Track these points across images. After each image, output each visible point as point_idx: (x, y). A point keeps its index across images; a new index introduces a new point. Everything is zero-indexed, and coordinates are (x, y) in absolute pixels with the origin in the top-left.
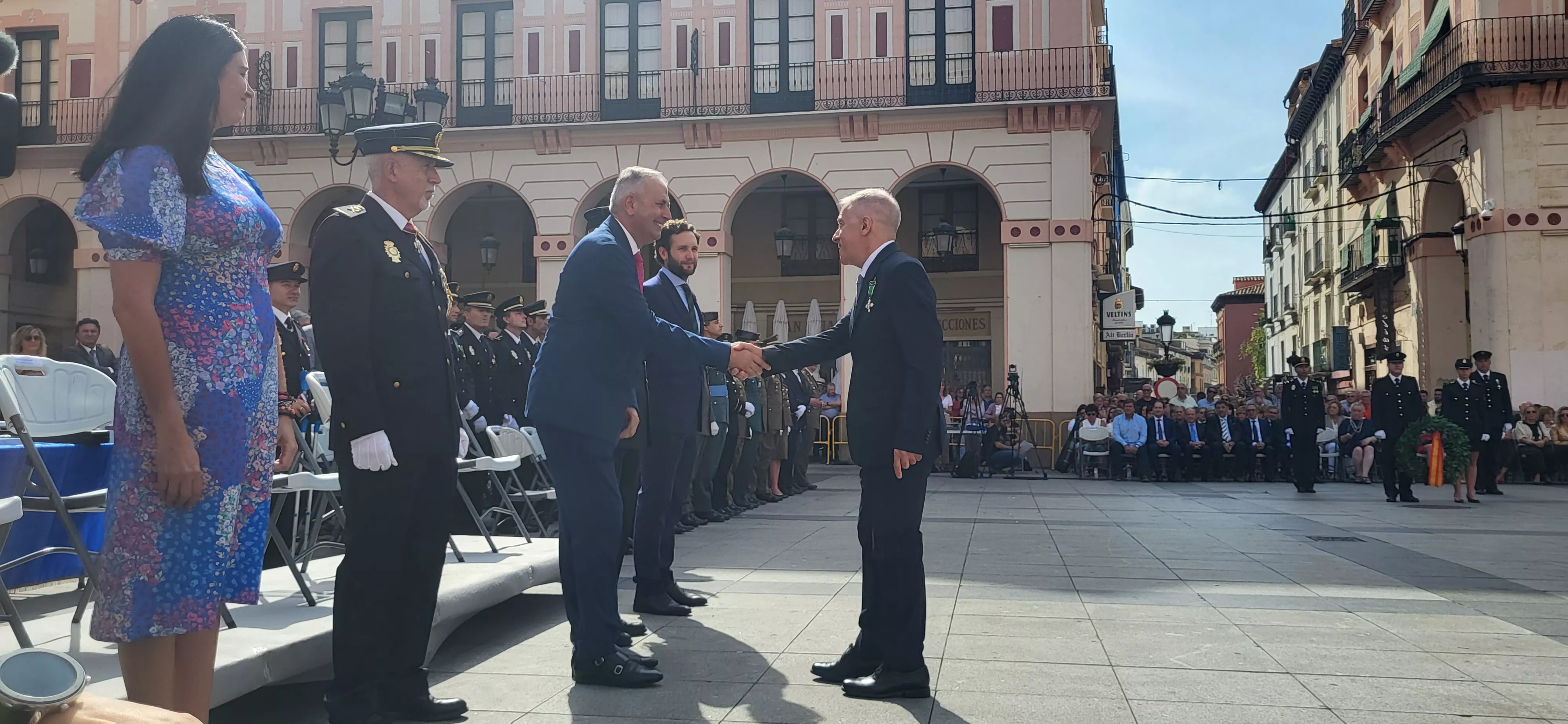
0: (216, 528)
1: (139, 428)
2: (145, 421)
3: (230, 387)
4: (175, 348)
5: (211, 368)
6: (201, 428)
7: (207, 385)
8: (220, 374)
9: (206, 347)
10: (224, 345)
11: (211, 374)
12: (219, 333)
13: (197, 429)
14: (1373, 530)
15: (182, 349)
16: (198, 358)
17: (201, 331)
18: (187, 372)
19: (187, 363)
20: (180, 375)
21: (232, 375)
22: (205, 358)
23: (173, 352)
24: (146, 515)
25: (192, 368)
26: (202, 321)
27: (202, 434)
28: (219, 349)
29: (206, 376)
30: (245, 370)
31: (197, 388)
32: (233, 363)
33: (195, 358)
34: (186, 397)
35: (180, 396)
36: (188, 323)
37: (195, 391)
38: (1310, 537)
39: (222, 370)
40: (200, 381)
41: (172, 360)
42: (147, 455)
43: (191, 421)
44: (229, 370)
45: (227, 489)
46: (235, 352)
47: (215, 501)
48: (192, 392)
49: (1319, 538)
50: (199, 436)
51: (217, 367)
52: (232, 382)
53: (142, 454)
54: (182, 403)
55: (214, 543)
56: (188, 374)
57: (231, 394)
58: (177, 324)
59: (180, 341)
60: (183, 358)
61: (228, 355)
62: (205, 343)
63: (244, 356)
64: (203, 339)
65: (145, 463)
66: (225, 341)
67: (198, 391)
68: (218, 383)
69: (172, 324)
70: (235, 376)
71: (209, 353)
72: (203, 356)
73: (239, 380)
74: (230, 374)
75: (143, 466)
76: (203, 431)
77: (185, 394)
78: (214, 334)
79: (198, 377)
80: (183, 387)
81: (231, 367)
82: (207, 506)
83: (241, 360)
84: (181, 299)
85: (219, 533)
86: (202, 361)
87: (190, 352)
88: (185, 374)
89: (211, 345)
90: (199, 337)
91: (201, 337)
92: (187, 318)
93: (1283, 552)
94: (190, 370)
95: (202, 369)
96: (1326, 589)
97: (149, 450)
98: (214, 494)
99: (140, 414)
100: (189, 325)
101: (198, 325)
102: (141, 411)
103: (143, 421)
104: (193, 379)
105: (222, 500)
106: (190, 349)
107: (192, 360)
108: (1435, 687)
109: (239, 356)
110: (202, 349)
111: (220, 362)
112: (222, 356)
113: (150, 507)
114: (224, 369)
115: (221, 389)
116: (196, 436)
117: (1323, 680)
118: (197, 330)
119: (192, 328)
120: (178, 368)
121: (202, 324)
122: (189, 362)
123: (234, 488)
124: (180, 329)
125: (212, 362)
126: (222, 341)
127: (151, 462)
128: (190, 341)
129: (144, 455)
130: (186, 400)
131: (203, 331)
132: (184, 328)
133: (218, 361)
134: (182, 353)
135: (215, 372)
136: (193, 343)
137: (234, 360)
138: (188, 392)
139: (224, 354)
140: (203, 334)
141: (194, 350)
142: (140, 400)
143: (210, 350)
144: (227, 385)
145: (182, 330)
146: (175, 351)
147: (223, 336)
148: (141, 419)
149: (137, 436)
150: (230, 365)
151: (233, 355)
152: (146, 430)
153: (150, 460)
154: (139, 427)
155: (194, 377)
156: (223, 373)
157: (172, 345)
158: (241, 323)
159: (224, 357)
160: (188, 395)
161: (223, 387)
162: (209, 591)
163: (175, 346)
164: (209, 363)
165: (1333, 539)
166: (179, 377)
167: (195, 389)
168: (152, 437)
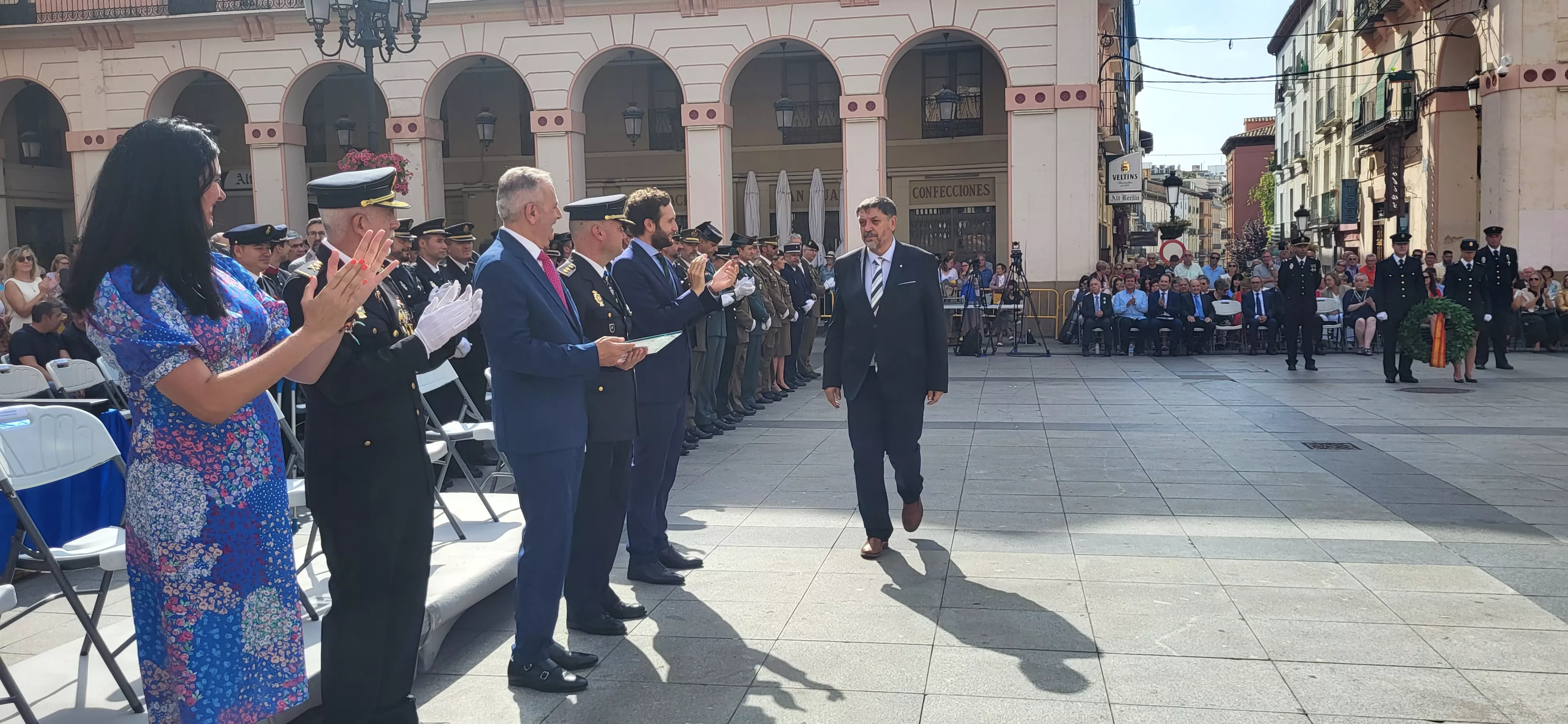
0: (241, 637)
1: (157, 554)
2: (161, 545)
3: (239, 499)
4: (182, 470)
5: (218, 485)
6: (215, 545)
7: (217, 502)
8: (228, 489)
9: (211, 465)
10: (229, 459)
11: (219, 490)
12: (224, 448)
13: (212, 546)
14: (1367, 430)
15: (188, 470)
16: (205, 477)
17: (205, 449)
18: (195, 492)
19: (195, 483)
20: (189, 495)
21: (240, 487)
22: (212, 476)
23: (180, 474)
24: (173, 637)
25: (200, 487)
26: (206, 439)
27: (218, 550)
28: (225, 463)
29: (214, 493)
30: (253, 479)
31: (207, 506)
32: (240, 475)
33: (201, 477)
34: (198, 517)
35: (192, 516)
36: (192, 443)
37: (205, 510)
38: (1304, 444)
39: (229, 484)
40: (209, 499)
41: (180, 482)
42: (167, 579)
43: (206, 538)
44: (236, 482)
45: (246, 598)
46: (241, 463)
47: (237, 612)
48: (202, 512)
49: (1315, 446)
50: (215, 553)
51: (224, 482)
52: (241, 494)
53: (162, 579)
54: (194, 524)
55: (240, 651)
56: (197, 494)
57: (241, 506)
58: (181, 446)
59: (185, 462)
60: (191, 478)
61: (233, 468)
62: (210, 461)
63: (251, 465)
64: (208, 457)
65: (165, 587)
66: (229, 455)
67: (208, 509)
68: (227, 498)
69: (175, 446)
70: (243, 487)
71: (216, 470)
72: (210, 474)
73: (248, 490)
74: (237, 487)
75: (165, 591)
76: (218, 547)
77: (196, 514)
78: (218, 450)
79: (207, 495)
80: (193, 507)
81: (238, 479)
82: (231, 618)
83: (248, 469)
84: (180, 420)
85: (243, 641)
86: (209, 480)
87: (197, 472)
88: (194, 494)
89: (216, 461)
90: (204, 455)
91: (206, 456)
92: (190, 439)
93: (1276, 469)
94: (198, 489)
95: (209, 487)
96: (1315, 527)
97: (168, 574)
98: (236, 605)
99: (154, 540)
100: (193, 446)
101: (202, 443)
102: (155, 537)
103: (158, 546)
104: (202, 497)
105: (243, 609)
106: (196, 469)
107: (199, 480)
108: (1412, 678)
109: (245, 467)
110: (208, 468)
111: (227, 477)
112: (228, 470)
113: (176, 630)
114: (231, 483)
115: (230, 503)
116: (212, 553)
117: (1305, 671)
118: (201, 449)
119: (196, 447)
120: (186, 490)
121: (205, 443)
122: (196, 482)
123: (252, 595)
124: (184, 451)
125: (219, 479)
126: (227, 455)
127: (171, 586)
128: (194, 460)
129: (164, 580)
130: (198, 519)
131: (208, 449)
132: (188, 449)
133: (224, 476)
134: (189, 474)
135: (222, 488)
136: (199, 463)
137: (240, 471)
138: (199, 512)
139: (230, 468)
140: (207, 452)
141: (200, 469)
142: (153, 525)
143: (216, 467)
144: (236, 498)
145: (186, 452)
146: (182, 472)
147: (228, 450)
148: (157, 545)
149: (155, 561)
150: (236, 477)
151: (238, 467)
152: (163, 555)
153: (170, 584)
154: (155, 552)
155: (202, 496)
156: (231, 486)
157: (178, 467)
158: (244, 433)
159: (231, 470)
160: (199, 515)
161: (233, 501)
162: (240, 697)
163: (181, 468)
164: (216, 480)
165: (1327, 446)
166: (189, 498)
167: (205, 508)
168: (168, 561)
